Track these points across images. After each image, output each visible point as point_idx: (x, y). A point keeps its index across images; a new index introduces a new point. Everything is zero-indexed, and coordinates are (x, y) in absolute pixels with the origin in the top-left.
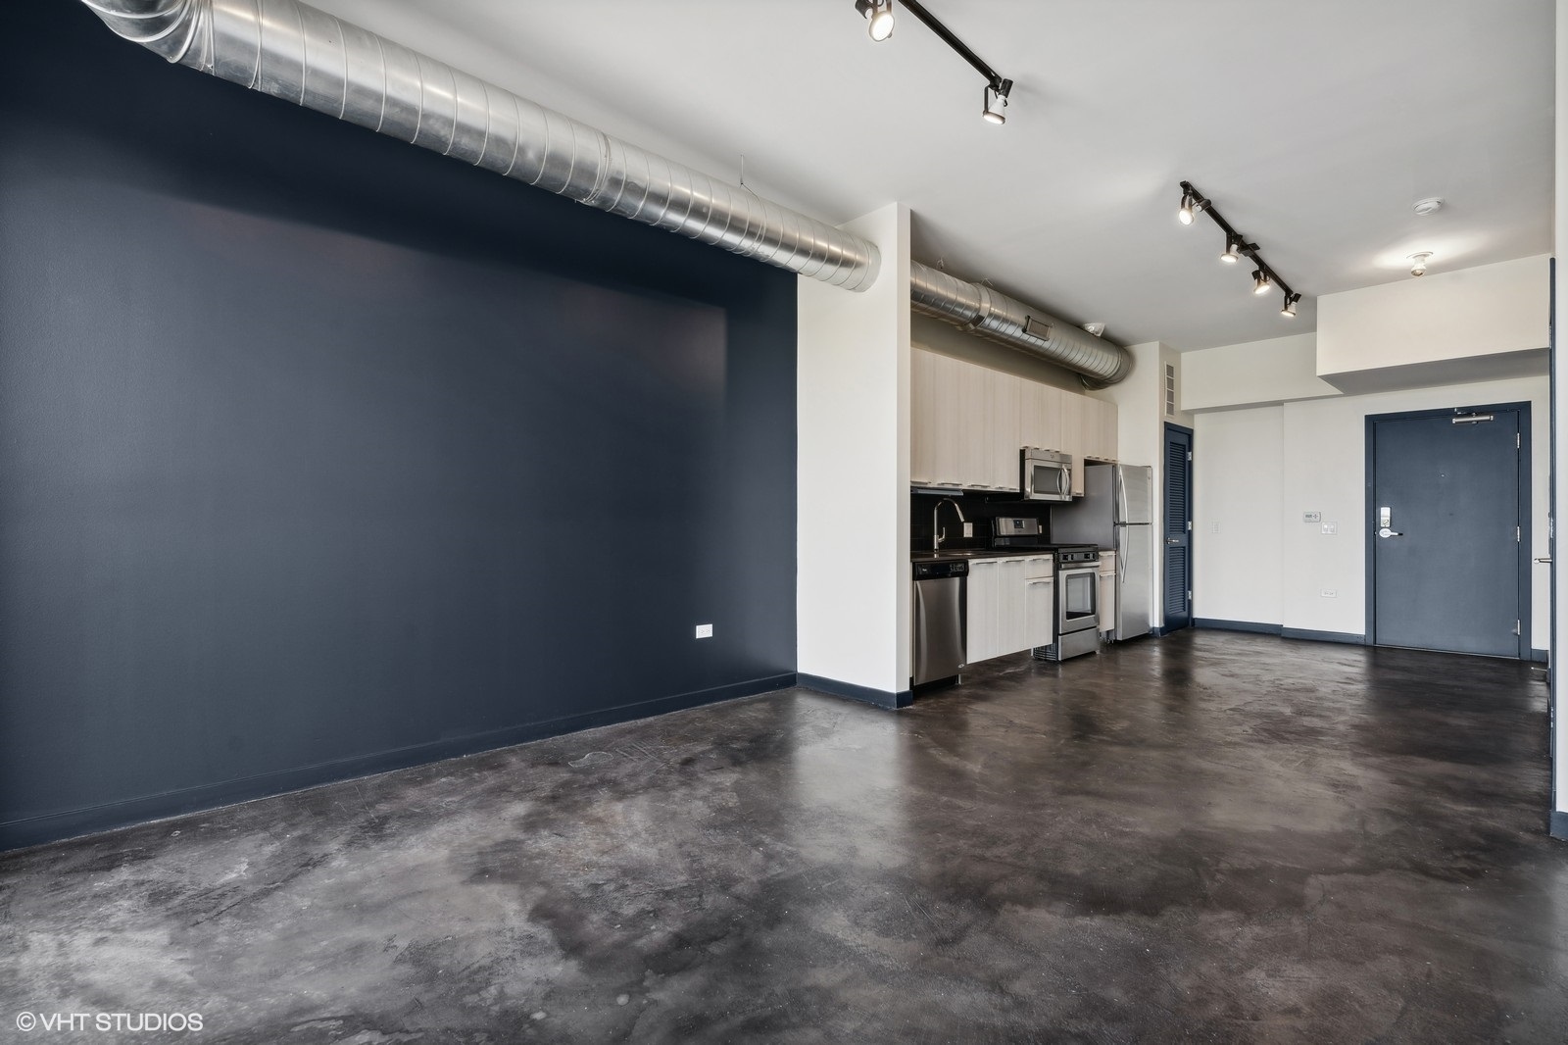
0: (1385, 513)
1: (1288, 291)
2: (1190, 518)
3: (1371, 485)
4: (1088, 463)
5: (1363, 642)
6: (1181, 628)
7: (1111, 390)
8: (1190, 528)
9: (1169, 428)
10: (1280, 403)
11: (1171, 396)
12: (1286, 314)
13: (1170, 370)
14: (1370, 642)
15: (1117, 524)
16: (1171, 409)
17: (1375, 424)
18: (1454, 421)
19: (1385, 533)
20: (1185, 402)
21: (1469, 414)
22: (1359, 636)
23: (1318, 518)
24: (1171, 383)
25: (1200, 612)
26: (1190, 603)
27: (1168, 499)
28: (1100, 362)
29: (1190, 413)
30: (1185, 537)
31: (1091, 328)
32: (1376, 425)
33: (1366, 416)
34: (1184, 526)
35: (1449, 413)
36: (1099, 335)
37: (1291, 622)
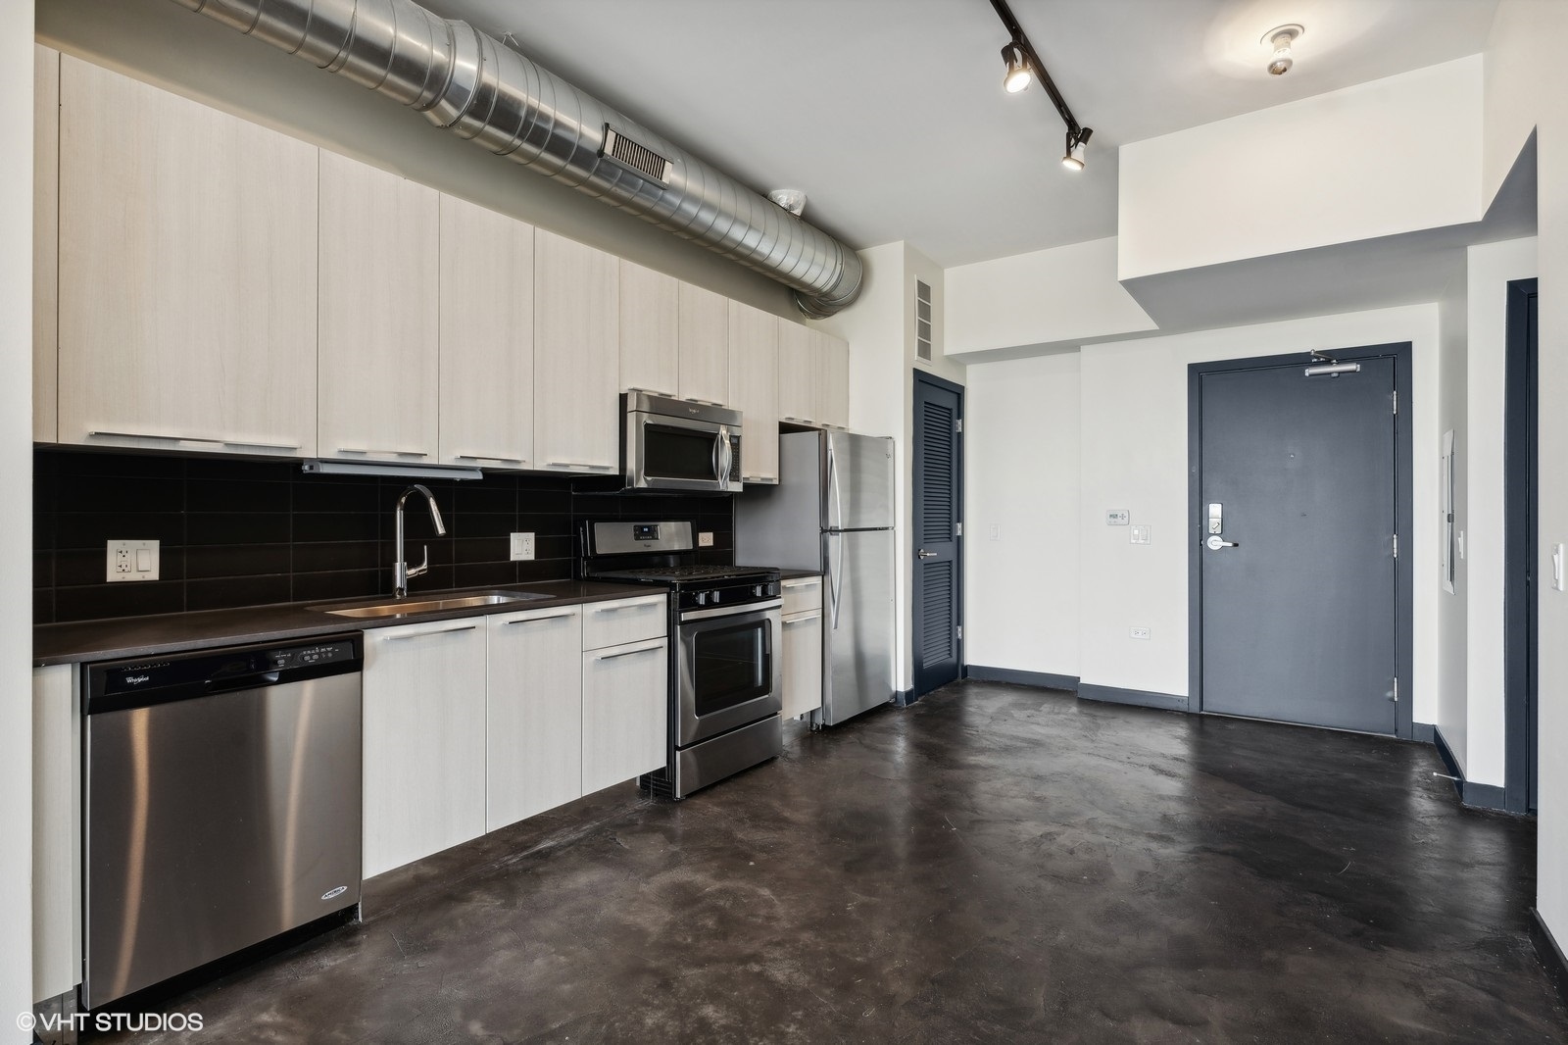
0: (1215, 510)
1: (1071, 122)
2: (960, 518)
3: (1196, 470)
4: (785, 428)
5: (1184, 707)
6: (944, 684)
7: (839, 318)
8: (959, 533)
9: (923, 381)
10: (1072, 346)
11: (925, 330)
12: (1071, 166)
13: (924, 290)
14: (1195, 709)
15: (826, 531)
16: (925, 350)
17: (1201, 378)
18: (1308, 372)
19: (1215, 543)
20: (951, 341)
21: (1328, 362)
22: (1179, 699)
23: (1126, 519)
24: (925, 311)
25: (973, 657)
26: (960, 644)
27: (922, 490)
28: (813, 266)
29: (961, 360)
30: (951, 547)
31: (784, 197)
32: (1201, 376)
33: (1191, 367)
34: (950, 529)
35: (1302, 360)
36: (798, 212)
37: (1092, 676)
